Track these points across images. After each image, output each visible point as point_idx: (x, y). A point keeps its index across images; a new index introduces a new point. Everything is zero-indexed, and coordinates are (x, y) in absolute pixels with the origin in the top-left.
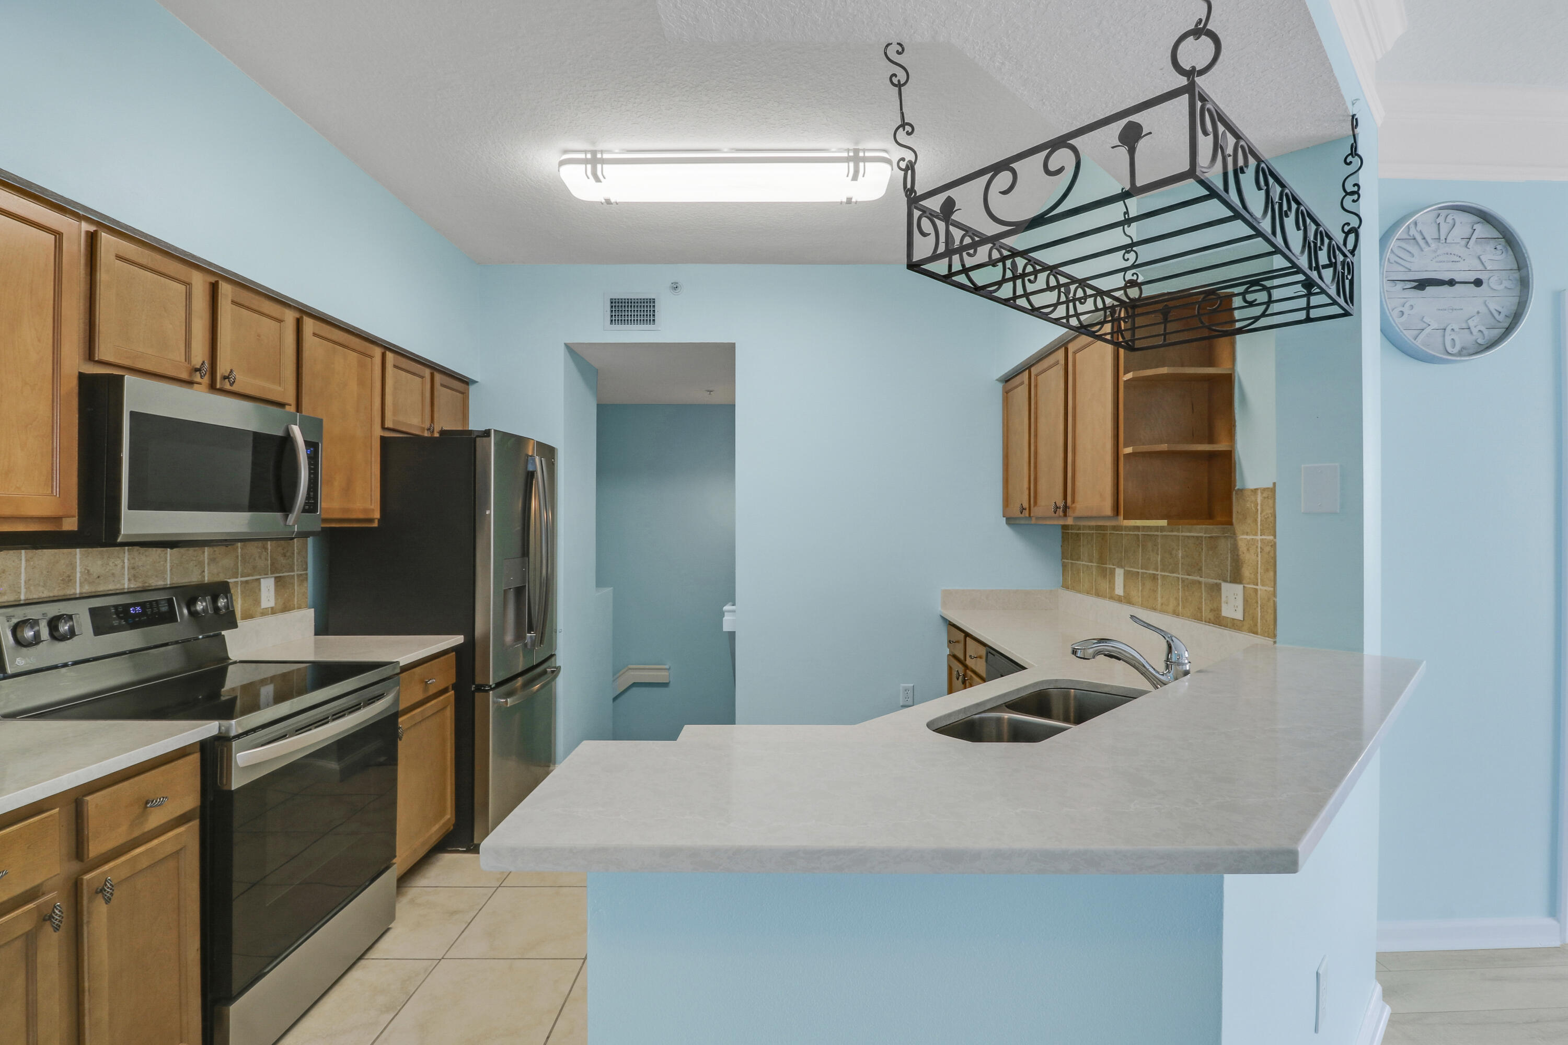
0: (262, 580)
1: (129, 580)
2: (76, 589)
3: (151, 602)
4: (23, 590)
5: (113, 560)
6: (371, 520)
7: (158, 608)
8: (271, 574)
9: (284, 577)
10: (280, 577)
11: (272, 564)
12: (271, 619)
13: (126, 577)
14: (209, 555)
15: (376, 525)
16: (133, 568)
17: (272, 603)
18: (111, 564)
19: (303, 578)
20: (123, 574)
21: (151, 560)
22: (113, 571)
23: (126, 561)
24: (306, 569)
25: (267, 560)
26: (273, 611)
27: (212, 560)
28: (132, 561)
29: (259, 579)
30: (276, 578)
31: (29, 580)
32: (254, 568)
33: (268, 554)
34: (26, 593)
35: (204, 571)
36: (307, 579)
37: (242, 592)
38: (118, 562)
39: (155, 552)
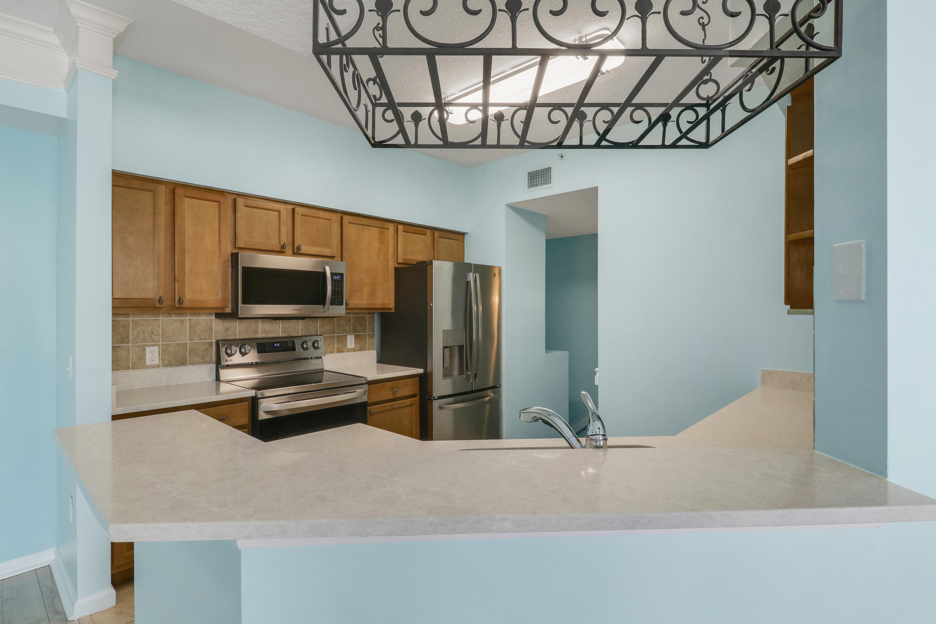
0: (348, 336)
1: (282, 333)
2: (259, 335)
3: (284, 342)
4: (238, 335)
5: (275, 325)
6: (391, 309)
7: (287, 345)
8: (353, 333)
9: (360, 335)
10: (358, 334)
11: (354, 329)
12: (352, 353)
13: (281, 331)
14: (320, 324)
15: (393, 311)
16: (284, 328)
17: (353, 346)
18: (274, 326)
19: (372, 336)
20: (279, 330)
21: (292, 325)
22: (275, 329)
23: (281, 325)
24: (373, 331)
25: (350, 326)
26: (354, 350)
27: (322, 326)
28: (283, 325)
29: (346, 336)
30: (355, 335)
31: (240, 331)
32: (344, 330)
33: (351, 324)
34: (239, 336)
35: (317, 331)
36: (374, 336)
37: (337, 340)
38: (277, 325)
39: (294, 322)
